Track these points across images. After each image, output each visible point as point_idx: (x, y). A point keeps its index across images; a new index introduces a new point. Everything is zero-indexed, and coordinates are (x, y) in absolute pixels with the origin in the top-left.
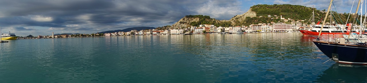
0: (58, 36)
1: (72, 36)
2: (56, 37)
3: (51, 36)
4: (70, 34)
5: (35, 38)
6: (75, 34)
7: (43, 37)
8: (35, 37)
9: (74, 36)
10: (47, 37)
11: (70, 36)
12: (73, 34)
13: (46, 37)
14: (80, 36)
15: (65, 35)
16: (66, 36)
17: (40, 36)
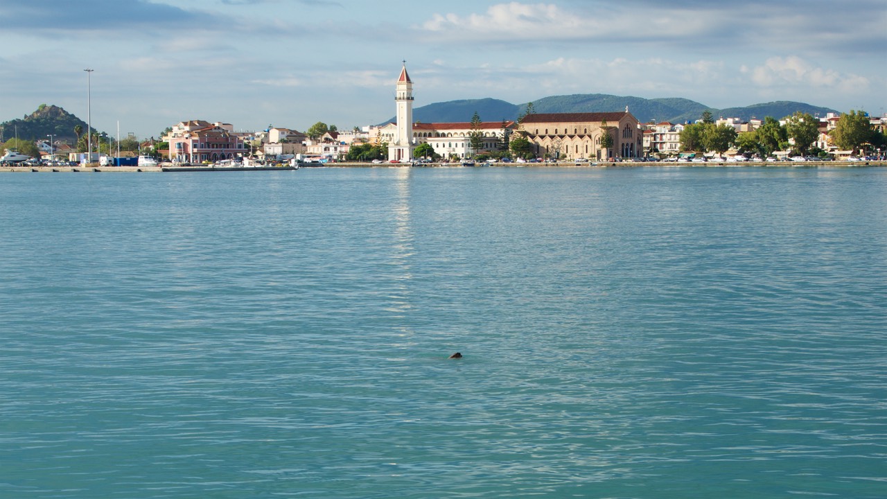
0: (476, 142)
1: (694, 143)
2: (453, 143)
3: (372, 136)
4: (670, 110)
5: (127, 154)
6: (744, 114)
7: (249, 150)
8: (133, 146)
9: (724, 140)
10: (316, 149)
11: (670, 138)
12: (709, 119)
13: (293, 138)
14: (823, 141)
15: (597, 130)
16: (608, 142)
17: (202, 129)
